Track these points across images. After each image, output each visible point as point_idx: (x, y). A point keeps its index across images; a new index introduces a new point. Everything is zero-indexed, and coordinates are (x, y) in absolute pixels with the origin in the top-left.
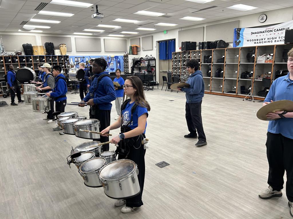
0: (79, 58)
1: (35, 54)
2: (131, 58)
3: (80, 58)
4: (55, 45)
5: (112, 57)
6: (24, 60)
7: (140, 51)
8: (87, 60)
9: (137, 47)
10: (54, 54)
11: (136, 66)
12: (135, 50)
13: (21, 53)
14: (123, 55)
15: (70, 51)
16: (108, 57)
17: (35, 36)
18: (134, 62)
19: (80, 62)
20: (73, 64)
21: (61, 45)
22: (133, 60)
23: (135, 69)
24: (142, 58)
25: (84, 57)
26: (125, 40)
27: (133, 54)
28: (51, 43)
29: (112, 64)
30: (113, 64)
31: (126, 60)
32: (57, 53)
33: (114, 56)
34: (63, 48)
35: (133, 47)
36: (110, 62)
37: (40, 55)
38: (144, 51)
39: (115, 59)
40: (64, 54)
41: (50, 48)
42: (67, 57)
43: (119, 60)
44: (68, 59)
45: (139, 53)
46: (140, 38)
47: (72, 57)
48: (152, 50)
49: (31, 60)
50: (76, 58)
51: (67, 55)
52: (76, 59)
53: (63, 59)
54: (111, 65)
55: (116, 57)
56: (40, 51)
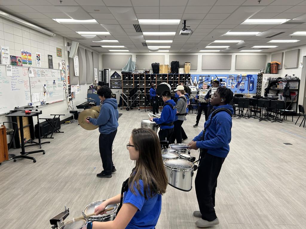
3: (205, 76)
4: (181, 63)
5: (243, 76)
6: (149, 78)
8: (212, 79)
10: (178, 72)
14: (257, 73)
16: (239, 76)
17: (164, 55)
22: (269, 80)
23: (270, 91)
24: (280, 78)
29: (242, 83)
30: (244, 83)
31: (260, 80)
32: (181, 71)
33: (246, 75)
35: (273, 64)
36: (240, 82)
38: (286, 69)
39: (247, 78)
40: (187, 73)
42: (189, 75)
43: (253, 79)
45: (280, 71)
46: (283, 53)
48: (297, 68)
49: (155, 78)
50: (200, 76)
52: (200, 78)
53: (184, 78)
54: (241, 85)
55: (249, 76)
56: (164, 70)
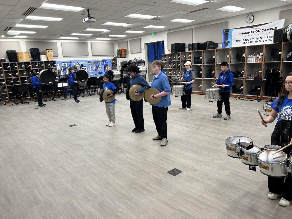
0: (66, 63)
1: (20, 61)
2: (120, 61)
5: (100, 61)
6: (9, 67)
7: (128, 54)
8: (74, 65)
9: (124, 50)
10: (40, 60)
11: (125, 69)
12: (123, 53)
13: (5, 60)
14: (110, 58)
15: (56, 56)
16: (96, 61)
17: (19, 42)
18: (123, 65)
19: (67, 67)
20: (60, 69)
21: (47, 50)
22: (122, 63)
23: (124, 72)
24: (131, 61)
25: (71, 62)
26: (112, 43)
27: (121, 57)
28: (36, 48)
29: (100, 67)
31: (115, 63)
32: (43, 58)
33: (102, 60)
34: (50, 53)
35: (121, 50)
36: (98, 66)
37: (25, 61)
38: (132, 53)
40: (50, 60)
41: (35, 54)
42: (54, 62)
43: (107, 63)
44: (55, 64)
45: (127, 55)
46: (127, 41)
47: (59, 62)
48: (141, 52)
49: (16, 66)
50: (63, 63)
51: (54, 60)
53: (49, 65)
54: (99, 69)
55: (104, 61)
56: (25, 58)
